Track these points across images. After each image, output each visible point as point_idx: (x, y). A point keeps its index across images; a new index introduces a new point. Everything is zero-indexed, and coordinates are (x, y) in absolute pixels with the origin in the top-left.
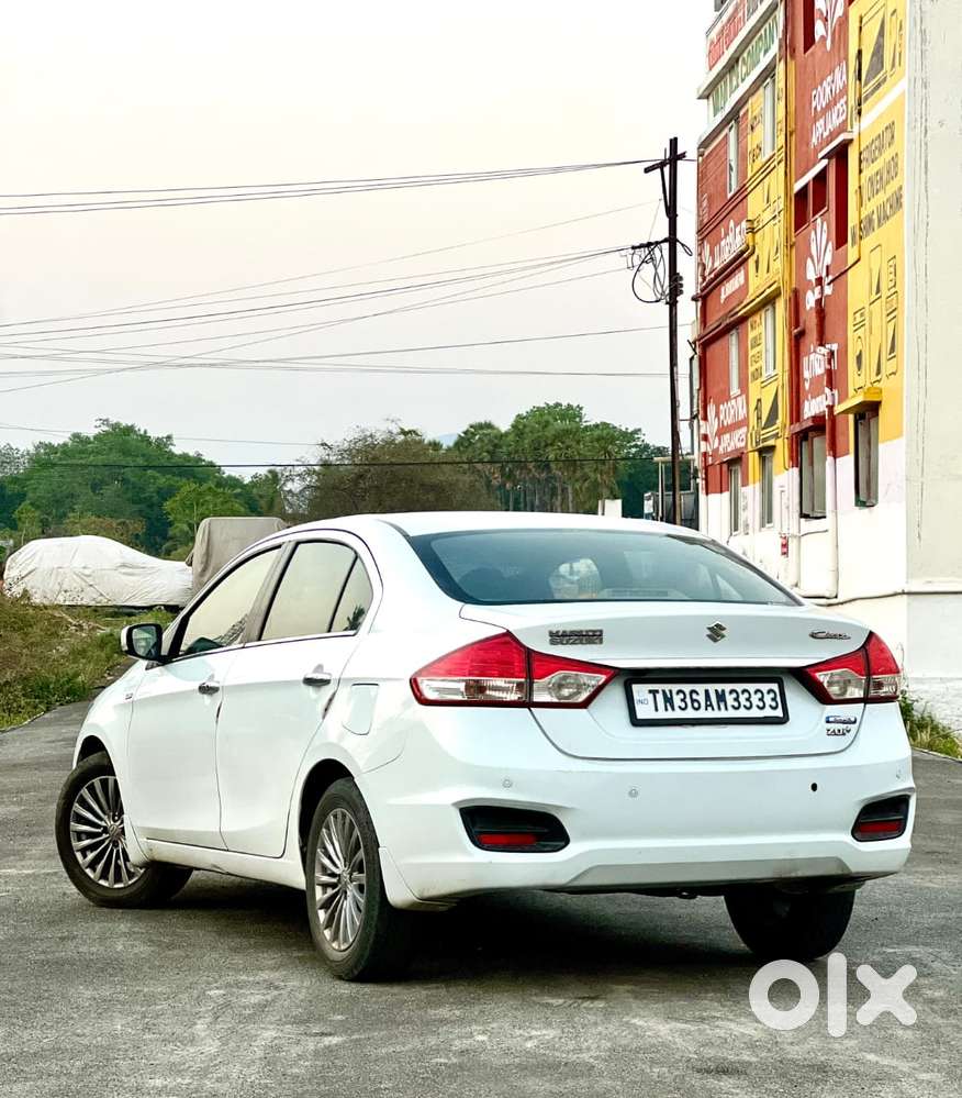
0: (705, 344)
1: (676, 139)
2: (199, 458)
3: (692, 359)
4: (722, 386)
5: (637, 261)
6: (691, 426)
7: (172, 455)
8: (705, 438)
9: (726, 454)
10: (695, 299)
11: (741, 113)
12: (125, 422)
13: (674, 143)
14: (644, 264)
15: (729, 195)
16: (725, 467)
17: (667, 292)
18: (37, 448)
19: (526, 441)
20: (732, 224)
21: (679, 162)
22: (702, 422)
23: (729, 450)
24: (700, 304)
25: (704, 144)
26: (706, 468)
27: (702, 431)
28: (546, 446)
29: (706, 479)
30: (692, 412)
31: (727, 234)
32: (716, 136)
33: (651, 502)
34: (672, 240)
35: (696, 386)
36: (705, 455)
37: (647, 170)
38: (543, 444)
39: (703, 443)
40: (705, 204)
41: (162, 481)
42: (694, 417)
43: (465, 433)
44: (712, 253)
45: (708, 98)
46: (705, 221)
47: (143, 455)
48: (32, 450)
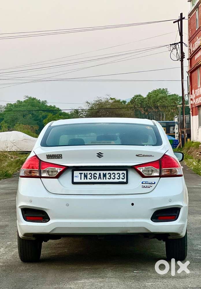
0: (191, 72)
1: (182, 13)
2: (54, 107)
3: (188, 77)
4: (196, 84)
5: (171, 49)
6: (188, 96)
7: (47, 106)
8: (192, 100)
9: (197, 104)
10: (188, 59)
11: (199, 6)
12: (33, 97)
13: (181, 14)
14: (174, 49)
15: (197, 30)
16: (197, 108)
17: (180, 57)
18: (7, 105)
19: (151, 100)
20: (197, 38)
21: (183, 20)
22: (191, 95)
23: (198, 103)
24: (189, 61)
25: (190, 15)
26: (192, 108)
27: (191, 98)
28: (157, 101)
29: (192, 112)
30: (188, 92)
31: (196, 41)
32: (193, 12)
33: (177, 118)
34: (181, 42)
35: (189, 85)
36: (192, 104)
37: (174, 22)
38: (156, 101)
39: (191, 101)
40: (190, 32)
41: (44, 114)
42: (189, 94)
43: (133, 98)
44: (192, 46)
45: (190, 1)
46: (191, 37)
47: (38, 106)
48: (6, 105)
